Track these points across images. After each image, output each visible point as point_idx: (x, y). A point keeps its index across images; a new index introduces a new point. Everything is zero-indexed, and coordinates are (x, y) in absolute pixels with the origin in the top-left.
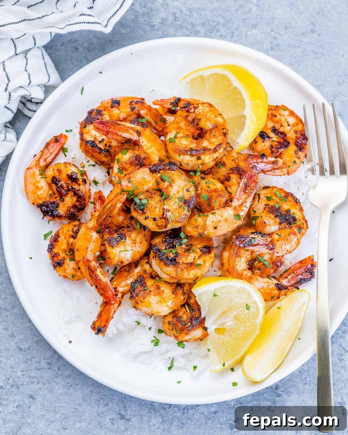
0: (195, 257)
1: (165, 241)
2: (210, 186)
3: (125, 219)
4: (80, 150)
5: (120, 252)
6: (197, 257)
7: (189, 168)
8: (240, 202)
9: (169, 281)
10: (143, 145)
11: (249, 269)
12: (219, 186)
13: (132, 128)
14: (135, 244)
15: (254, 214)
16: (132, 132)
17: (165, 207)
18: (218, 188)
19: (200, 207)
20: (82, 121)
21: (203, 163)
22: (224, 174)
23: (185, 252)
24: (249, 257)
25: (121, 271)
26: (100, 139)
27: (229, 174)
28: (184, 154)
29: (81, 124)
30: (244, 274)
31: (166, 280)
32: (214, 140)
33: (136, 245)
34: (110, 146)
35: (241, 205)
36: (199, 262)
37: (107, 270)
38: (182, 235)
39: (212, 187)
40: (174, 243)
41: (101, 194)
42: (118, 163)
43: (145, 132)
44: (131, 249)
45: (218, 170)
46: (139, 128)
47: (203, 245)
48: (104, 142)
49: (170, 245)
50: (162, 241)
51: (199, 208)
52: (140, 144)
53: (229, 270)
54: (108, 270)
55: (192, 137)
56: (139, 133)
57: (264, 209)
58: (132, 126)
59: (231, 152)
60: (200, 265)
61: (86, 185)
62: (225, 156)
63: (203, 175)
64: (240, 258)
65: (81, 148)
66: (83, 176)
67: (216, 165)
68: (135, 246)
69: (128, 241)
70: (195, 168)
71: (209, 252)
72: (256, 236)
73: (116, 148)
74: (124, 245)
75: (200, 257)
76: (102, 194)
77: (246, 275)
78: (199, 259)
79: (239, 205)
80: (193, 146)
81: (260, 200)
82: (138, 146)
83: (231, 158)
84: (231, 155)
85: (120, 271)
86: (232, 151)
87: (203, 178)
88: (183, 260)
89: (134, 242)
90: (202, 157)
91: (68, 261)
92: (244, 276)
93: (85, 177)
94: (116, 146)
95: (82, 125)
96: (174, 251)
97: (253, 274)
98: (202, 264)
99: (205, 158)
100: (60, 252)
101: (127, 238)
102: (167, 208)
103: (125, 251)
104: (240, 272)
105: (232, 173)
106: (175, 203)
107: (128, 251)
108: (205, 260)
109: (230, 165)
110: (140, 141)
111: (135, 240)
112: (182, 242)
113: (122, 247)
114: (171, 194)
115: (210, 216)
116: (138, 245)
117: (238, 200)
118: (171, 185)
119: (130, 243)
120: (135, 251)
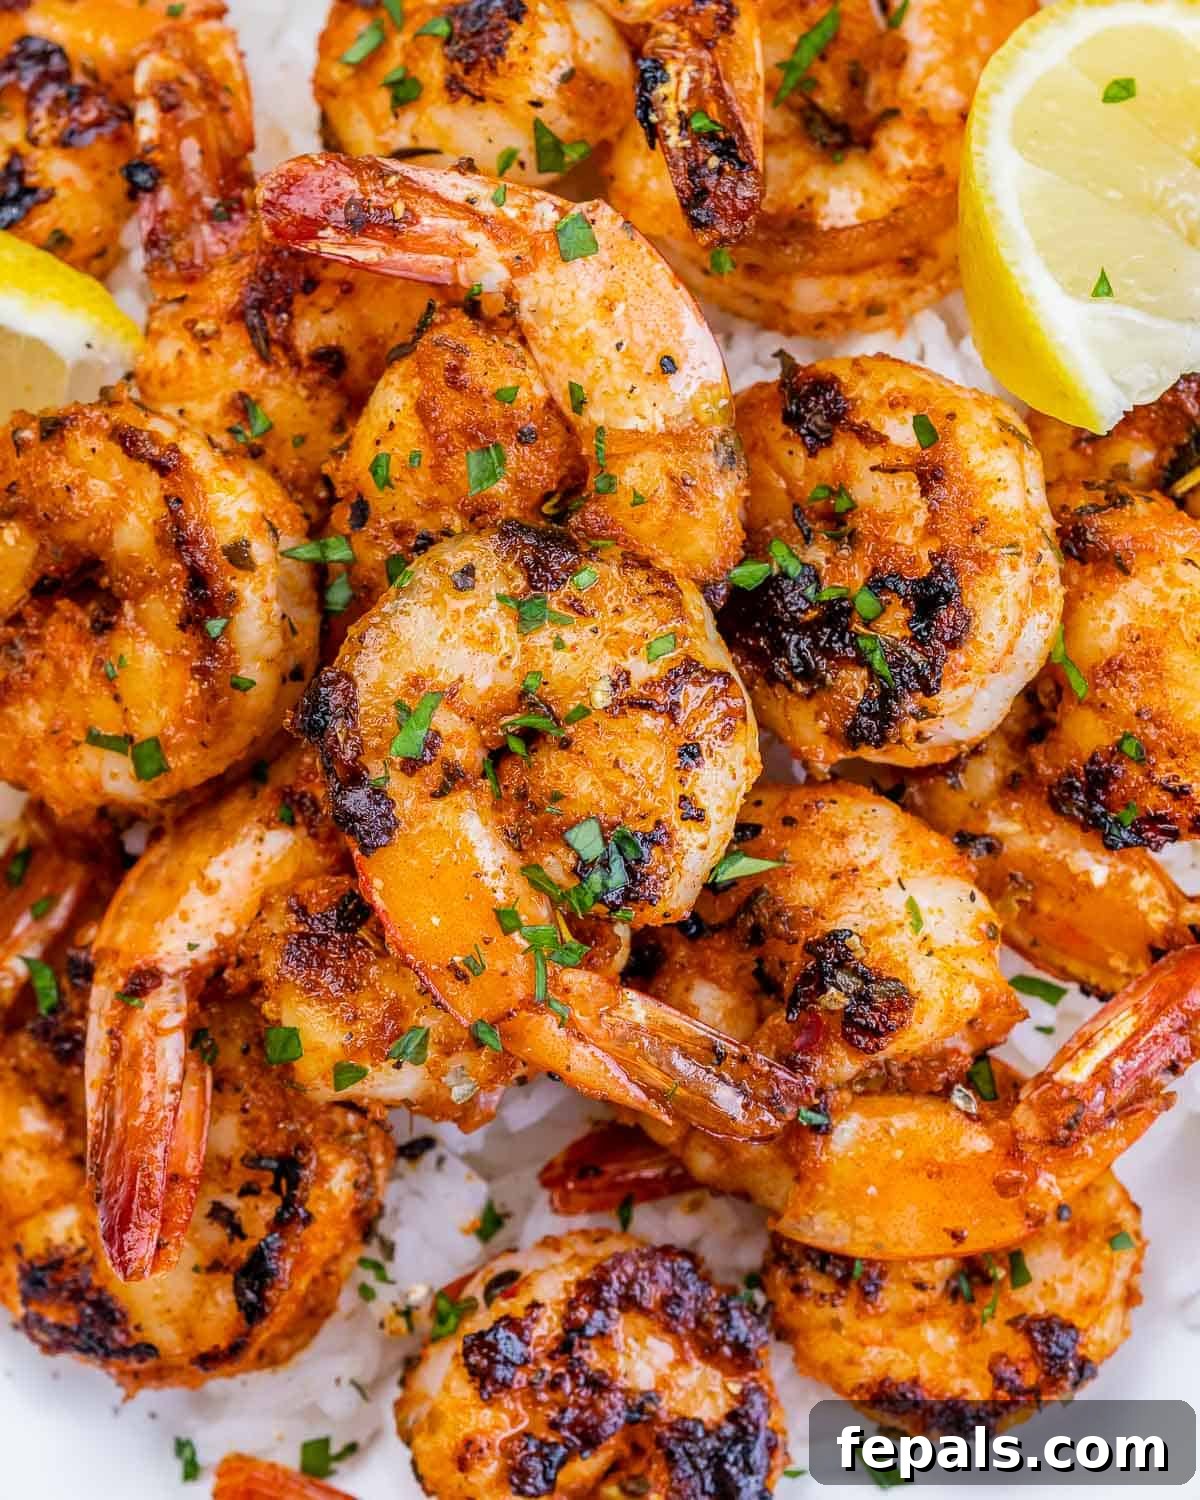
0: (873, 469)
1: (809, 675)
2: (404, 454)
3: (704, 972)
4: (302, 1356)
5: (930, 953)
6: (877, 456)
7: (307, 619)
8: (477, 238)
9: (1057, 605)
10: (207, 944)
11: (868, 144)
12: (392, 398)
13: (111, 1032)
14: (855, 870)
15: (522, 165)
16: (138, 1030)
17: (601, 698)
18: (410, 403)
19: (547, 497)
20: (112, 1382)
21: (265, 525)
22: (304, 393)
23: (853, 538)
24: (797, 156)
25: (1034, 943)
26: (216, 1234)
27: (296, 363)
28: (229, 658)
29: (136, 1380)
30: (909, 163)
31: (1056, 623)
32: (100, 490)
33: (863, 862)
34: (253, 1161)
35: (500, 231)
36: (901, 433)
37: (1041, 1036)
38: (750, 575)
39: (409, 438)
40: (813, 614)
41: (559, 1170)
42: (360, 1074)
43: (125, 948)
44: (895, 885)
45: (283, 441)
46: (102, 995)
47: (786, 436)
48: (232, 1202)
49: (829, 641)
50: (809, 696)
51: (554, 500)
52: (207, 966)
53: (906, 253)
54: (1040, 1029)
55: (102, 640)
56: (141, 982)
57: (481, 99)
58: (96, 1034)
59: (155, 380)
60: (922, 425)
61: (526, 1272)
62: (189, 406)
63: (341, 516)
64: (815, 203)
65: (289, 1357)
66: (472, 1299)
67: (256, 453)
68: (872, 865)
69: (850, 916)
70: (302, 578)
71: (823, 384)
72: (671, 109)
73: (256, 1121)
74: (880, 933)
75: (869, 437)
76: (560, 1160)
77: (911, 151)
78: (883, 440)
79: (500, 246)
80: (162, 610)
81: (424, 144)
82: (226, 975)
83: (197, 370)
84: (173, 372)
85: (1036, 951)
86: (148, 377)
87: (361, 512)
88: (910, 540)
89: (845, 877)
90: (225, 536)
91: (1032, 1300)
92: (922, 159)
93: (475, 1290)
94: (245, 1124)
95: (136, 1374)
96: (866, 603)
97: (893, 113)
98: (910, 414)
99: (232, 513)
100: (982, 1352)
101: (830, 926)
102: (605, 685)
103: (918, 923)
104: (903, 187)
105: (288, 347)
106: (559, 644)
107: (912, 906)
108: (880, 403)
109: (240, 367)
110: (186, 962)
111: (834, 877)
112: (794, 569)
113: (900, 944)
114: (509, 681)
115: (596, 415)
116: (858, 850)
117: (465, 252)
118: (449, 696)
119: (858, 904)
120: (904, 859)
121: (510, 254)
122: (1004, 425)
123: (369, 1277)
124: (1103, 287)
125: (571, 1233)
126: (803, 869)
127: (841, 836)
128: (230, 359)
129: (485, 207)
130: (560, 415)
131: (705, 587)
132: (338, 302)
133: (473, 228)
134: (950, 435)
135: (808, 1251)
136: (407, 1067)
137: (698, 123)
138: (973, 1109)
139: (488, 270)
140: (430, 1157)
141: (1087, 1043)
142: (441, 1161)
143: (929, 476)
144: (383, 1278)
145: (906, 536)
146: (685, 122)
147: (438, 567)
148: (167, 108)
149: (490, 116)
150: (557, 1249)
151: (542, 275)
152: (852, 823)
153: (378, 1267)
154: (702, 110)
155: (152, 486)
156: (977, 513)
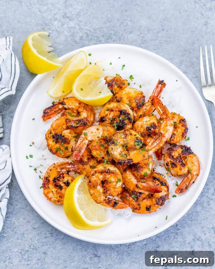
5: (150, 121)
6: (109, 115)
8: (84, 142)
9: (124, 104)
10: (135, 180)
11: (79, 112)
12: (94, 153)
13: (141, 189)
16: (141, 187)
18: (95, 151)
19: (106, 142)
21: (103, 166)
22: (91, 162)
23: (115, 119)
26: (158, 186)
27: (88, 162)
28: (113, 171)
29: (168, 198)
33: (141, 125)
34: (153, 181)
35: (84, 140)
36: (107, 112)
38: (116, 127)
39: (98, 152)
43: (133, 187)
44: (143, 122)
46: (137, 190)
47: (104, 123)
50: (127, 125)
52: (137, 180)
53: (91, 110)
56: (137, 186)
60: (107, 110)
61: (167, 162)
62: (90, 171)
63: (103, 160)
67: (95, 167)
69: (145, 127)
71: (101, 118)
72: (75, 125)
75: (107, 115)
80: (108, 176)
81: (72, 148)
83: (87, 170)
86: (86, 175)
87: (103, 158)
91: (178, 122)
92: (82, 108)
93: (167, 167)
96: (121, 119)
97: (77, 110)
99: (101, 168)
100: (181, 127)
101: (146, 128)
102: (124, 139)
103: (147, 121)
104: (84, 110)
105: (86, 162)
106: (119, 142)
107: (145, 121)
108: (104, 114)
109: (88, 166)
110: (136, 182)
111: (141, 127)
112: (116, 124)
113: (148, 123)
114: (121, 147)
115: (100, 136)
116: (140, 125)
117: (85, 143)
118: (121, 152)
119: (144, 126)
120: (141, 121)
121: (85, 140)
122: (109, 104)
123: (163, 176)
124: (100, 92)
125: (164, 158)
126: (140, 130)
127: (138, 126)
128: (87, 167)
129: (81, 141)
130: (99, 139)
131: (116, 131)
132: (84, 157)
133: (83, 142)
134: (109, 108)
135: (170, 138)
136: (150, 165)
137: (78, 123)
138: (163, 121)
139: (87, 142)
140: (154, 169)
141: (159, 111)
142: (155, 168)
143: (112, 110)
144: (164, 175)
145: (116, 114)
146: (77, 124)
147: (111, 151)
148: (63, 169)
149: (71, 141)
150: (165, 159)
151: (88, 137)
152: (137, 125)
153: (163, 175)
154: (76, 123)
155: (97, 174)
156: (116, 107)
